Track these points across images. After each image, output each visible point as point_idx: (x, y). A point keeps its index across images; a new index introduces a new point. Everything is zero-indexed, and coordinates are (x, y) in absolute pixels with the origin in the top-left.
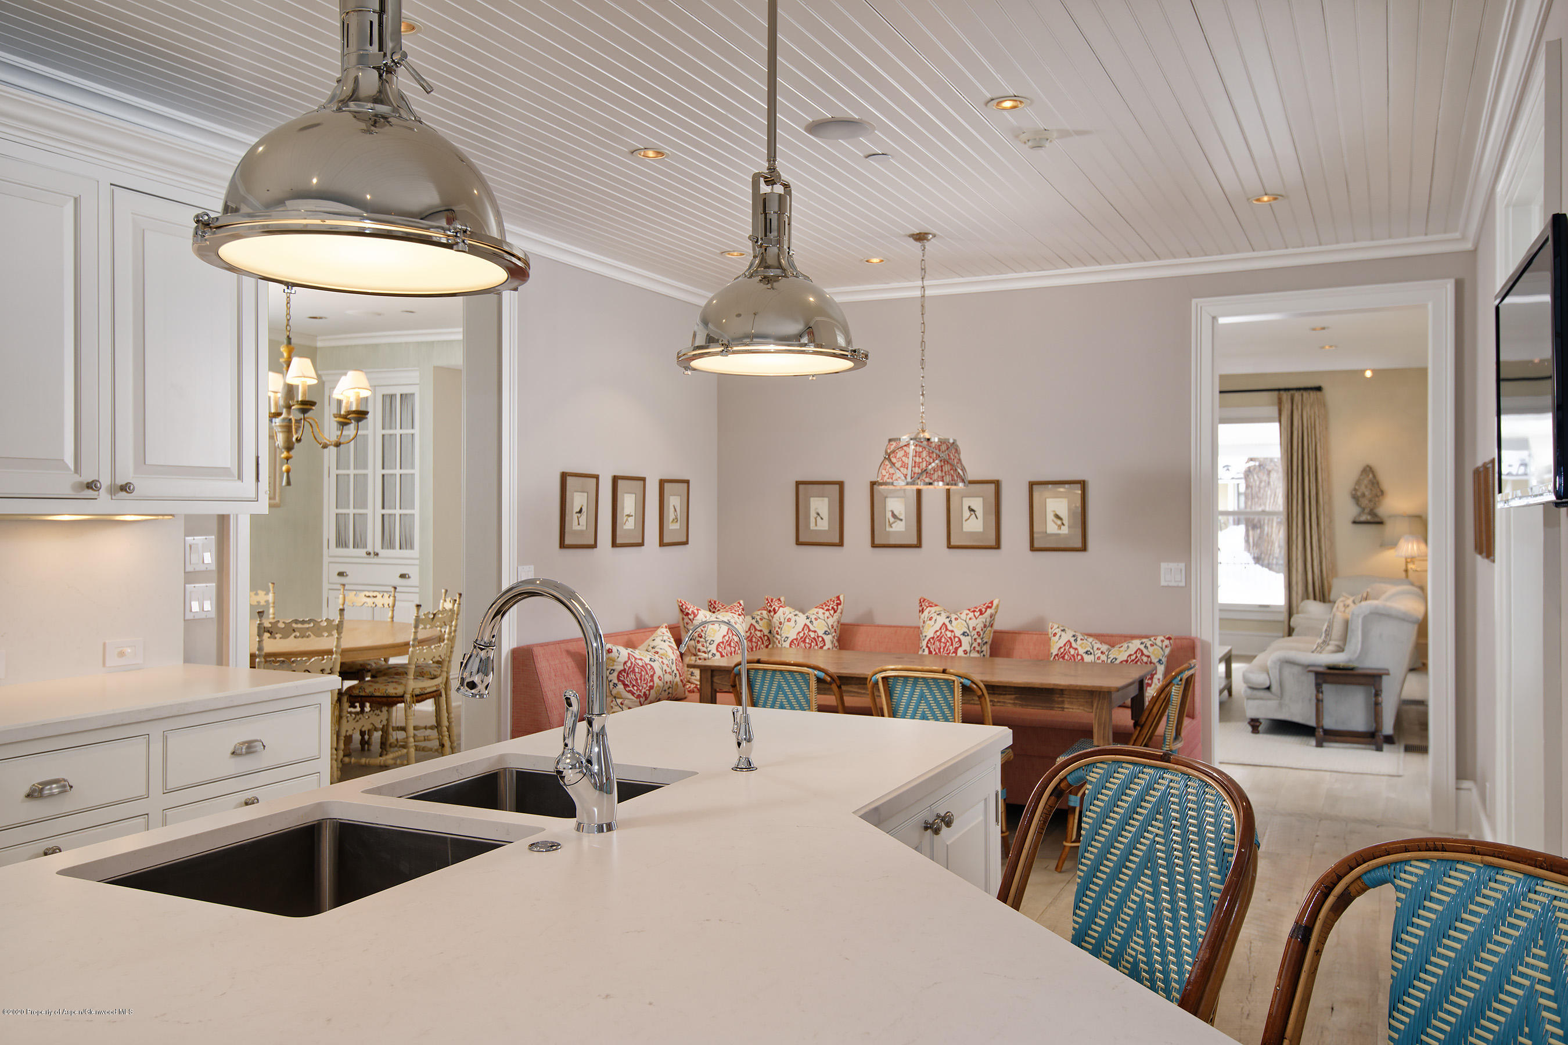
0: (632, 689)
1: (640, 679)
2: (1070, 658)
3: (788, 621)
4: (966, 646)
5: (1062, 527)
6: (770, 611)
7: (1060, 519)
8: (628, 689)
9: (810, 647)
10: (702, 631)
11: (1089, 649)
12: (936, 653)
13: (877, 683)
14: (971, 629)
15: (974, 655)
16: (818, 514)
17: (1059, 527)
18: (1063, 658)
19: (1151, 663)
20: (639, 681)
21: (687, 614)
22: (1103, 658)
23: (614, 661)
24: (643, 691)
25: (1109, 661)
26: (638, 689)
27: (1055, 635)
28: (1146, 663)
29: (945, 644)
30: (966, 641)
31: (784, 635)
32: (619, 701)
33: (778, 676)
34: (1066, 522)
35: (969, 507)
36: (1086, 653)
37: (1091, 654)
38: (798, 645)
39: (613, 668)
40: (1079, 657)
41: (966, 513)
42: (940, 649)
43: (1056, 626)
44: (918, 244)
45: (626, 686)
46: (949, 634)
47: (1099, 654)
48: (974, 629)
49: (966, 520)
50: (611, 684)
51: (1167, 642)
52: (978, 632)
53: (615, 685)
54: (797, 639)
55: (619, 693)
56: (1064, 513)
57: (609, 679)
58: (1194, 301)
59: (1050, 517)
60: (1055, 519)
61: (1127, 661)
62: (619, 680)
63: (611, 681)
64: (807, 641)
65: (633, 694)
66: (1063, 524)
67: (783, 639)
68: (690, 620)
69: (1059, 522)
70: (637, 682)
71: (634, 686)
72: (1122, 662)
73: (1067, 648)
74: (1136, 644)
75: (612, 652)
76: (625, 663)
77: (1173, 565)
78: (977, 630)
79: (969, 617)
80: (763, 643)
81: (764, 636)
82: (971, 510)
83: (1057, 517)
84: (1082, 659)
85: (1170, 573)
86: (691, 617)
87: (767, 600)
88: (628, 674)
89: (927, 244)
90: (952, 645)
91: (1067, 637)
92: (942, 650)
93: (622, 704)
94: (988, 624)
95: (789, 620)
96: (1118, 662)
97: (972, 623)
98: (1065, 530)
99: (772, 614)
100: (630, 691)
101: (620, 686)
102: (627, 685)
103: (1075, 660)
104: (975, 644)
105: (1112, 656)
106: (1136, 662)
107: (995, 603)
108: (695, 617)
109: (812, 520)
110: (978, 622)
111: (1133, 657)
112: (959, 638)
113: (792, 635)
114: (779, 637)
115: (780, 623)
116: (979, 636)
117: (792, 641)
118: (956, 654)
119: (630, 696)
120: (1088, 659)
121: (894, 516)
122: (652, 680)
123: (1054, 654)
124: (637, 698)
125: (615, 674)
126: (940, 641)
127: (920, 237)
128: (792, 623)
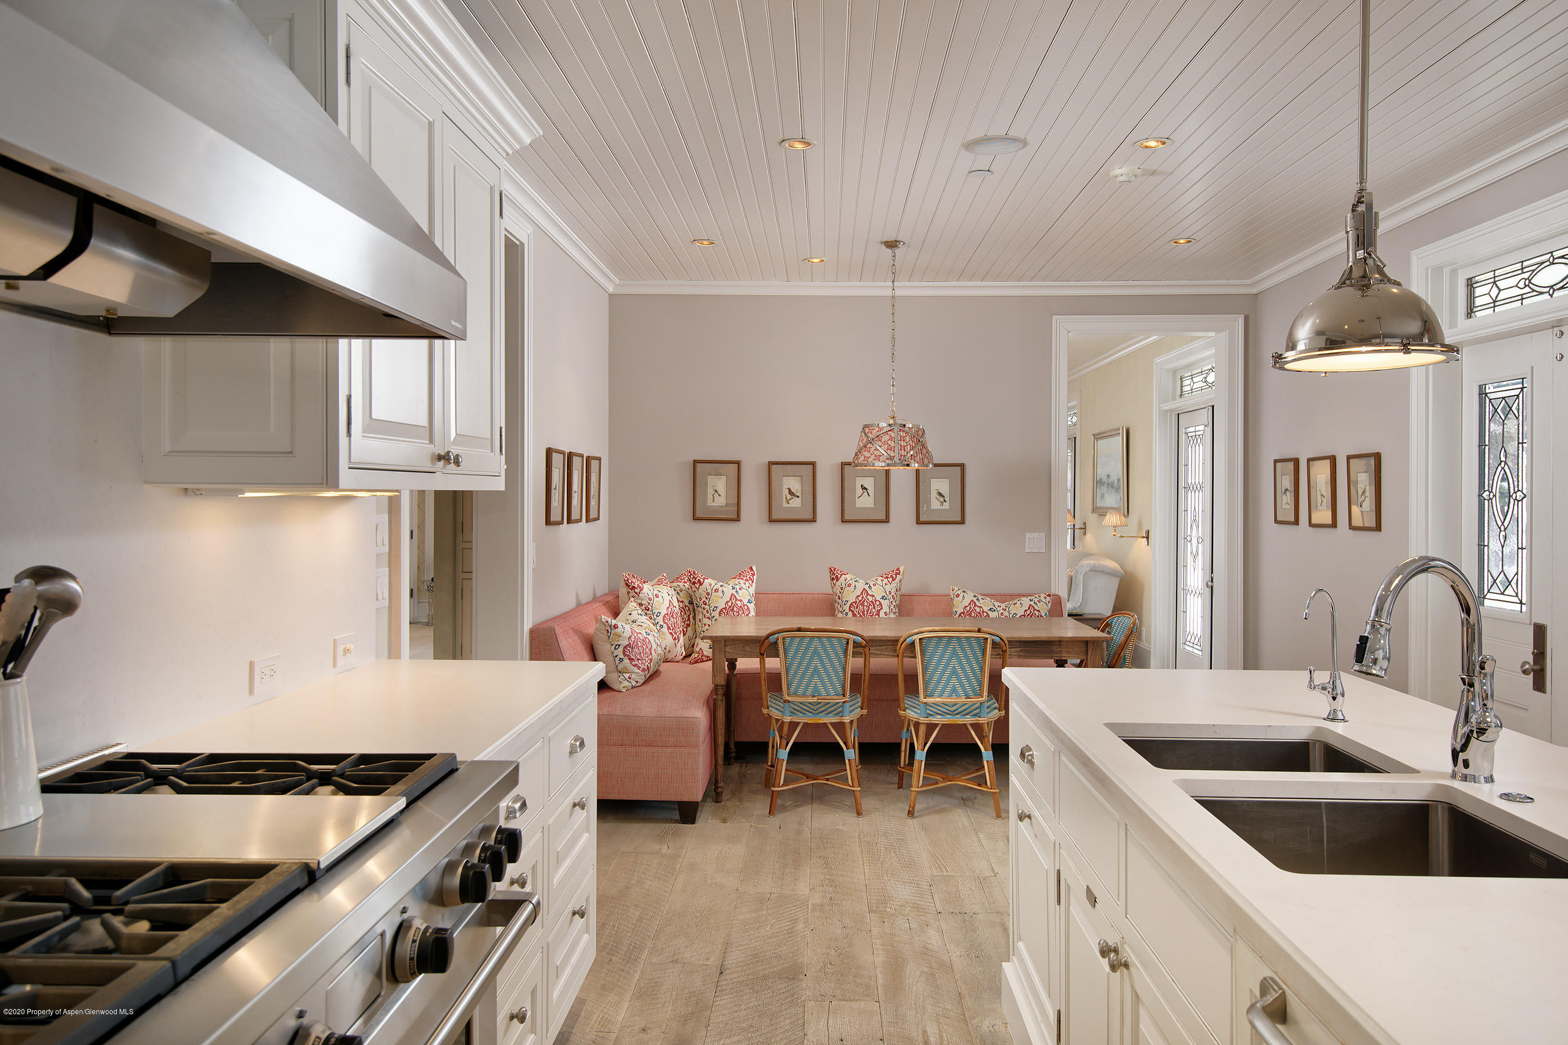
0: (637, 663)
1: (643, 653)
2: (977, 615)
3: (715, 592)
4: (885, 609)
5: (944, 503)
6: (694, 583)
7: (943, 496)
8: (634, 663)
9: (738, 615)
10: (649, 604)
11: (992, 607)
12: (860, 616)
13: (913, 644)
14: (888, 594)
15: (892, 616)
16: (716, 491)
17: (942, 504)
18: (970, 615)
19: (1041, 616)
20: (642, 655)
21: (634, 588)
22: (1006, 613)
23: (620, 636)
24: (647, 664)
25: (1011, 616)
26: (642, 663)
27: (958, 595)
28: (1038, 616)
29: (864, 608)
30: (885, 603)
31: (713, 605)
32: (627, 676)
33: (816, 642)
34: (947, 499)
35: (862, 486)
36: (990, 609)
37: (995, 611)
38: (727, 614)
39: (619, 643)
40: (985, 614)
41: (859, 491)
42: (863, 613)
43: (956, 589)
44: (889, 251)
45: (631, 659)
46: (870, 599)
47: (1002, 611)
48: (890, 593)
49: (859, 498)
50: (617, 659)
51: (1048, 598)
52: (893, 596)
53: (621, 660)
54: (725, 608)
55: (625, 668)
56: (945, 492)
57: (615, 655)
58: (1054, 317)
59: (934, 494)
60: (938, 497)
61: (1024, 615)
62: (625, 655)
63: (616, 656)
64: (735, 609)
65: (639, 668)
66: (945, 501)
67: (712, 609)
68: (636, 593)
69: (942, 499)
70: (641, 656)
71: (638, 659)
72: (1020, 616)
73: (972, 607)
74: (1026, 602)
75: (618, 627)
76: (630, 638)
77: (1035, 535)
78: (892, 594)
79: (884, 582)
80: (685, 614)
81: (686, 606)
82: (864, 488)
83: (940, 494)
84: (988, 615)
85: (1033, 541)
86: (637, 591)
87: (690, 572)
88: (632, 648)
89: (897, 251)
90: (874, 608)
91: (969, 597)
92: (866, 613)
93: (630, 678)
94: (898, 588)
95: (717, 591)
96: (1018, 616)
97: (888, 588)
98: (946, 506)
99: (697, 585)
100: (635, 665)
101: (626, 661)
102: (633, 659)
103: (981, 616)
104: (892, 607)
105: (1012, 612)
106: (1031, 616)
107: (901, 569)
108: (641, 591)
109: (710, 496)
110: (891, 587)
111: (1028, 612)
112: (880, 602)
113: (721, 605)
114: (707, 607)
115: (708, 594)
116: (894, 599)
117: (721, 610)
118: (879, 616)
119: (636, 670)
120: (992, 615)
121: (790, 492)
122: (651, 654)
123: (959, 613)
124: (642, 671)
125: (621, 649)
126: (863, 604)
127: (892, 245)
128: (720, 593)
